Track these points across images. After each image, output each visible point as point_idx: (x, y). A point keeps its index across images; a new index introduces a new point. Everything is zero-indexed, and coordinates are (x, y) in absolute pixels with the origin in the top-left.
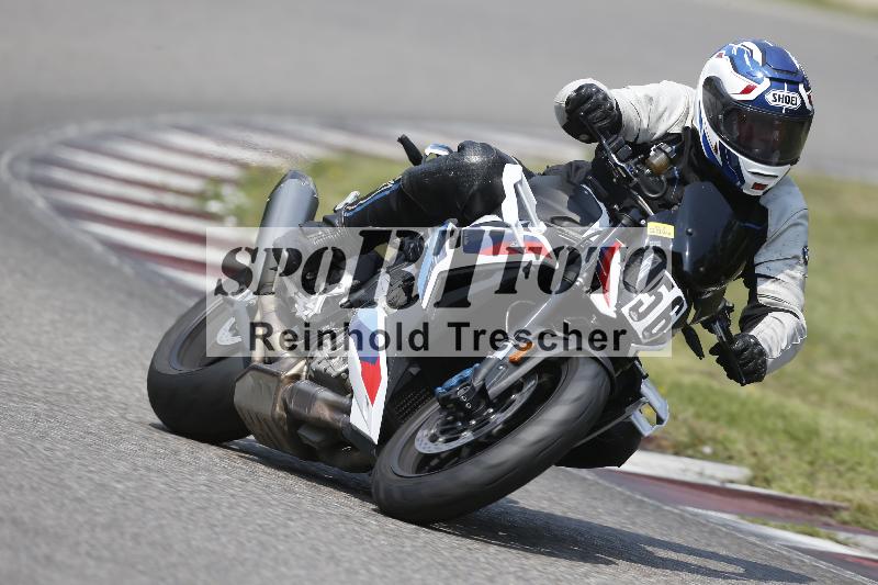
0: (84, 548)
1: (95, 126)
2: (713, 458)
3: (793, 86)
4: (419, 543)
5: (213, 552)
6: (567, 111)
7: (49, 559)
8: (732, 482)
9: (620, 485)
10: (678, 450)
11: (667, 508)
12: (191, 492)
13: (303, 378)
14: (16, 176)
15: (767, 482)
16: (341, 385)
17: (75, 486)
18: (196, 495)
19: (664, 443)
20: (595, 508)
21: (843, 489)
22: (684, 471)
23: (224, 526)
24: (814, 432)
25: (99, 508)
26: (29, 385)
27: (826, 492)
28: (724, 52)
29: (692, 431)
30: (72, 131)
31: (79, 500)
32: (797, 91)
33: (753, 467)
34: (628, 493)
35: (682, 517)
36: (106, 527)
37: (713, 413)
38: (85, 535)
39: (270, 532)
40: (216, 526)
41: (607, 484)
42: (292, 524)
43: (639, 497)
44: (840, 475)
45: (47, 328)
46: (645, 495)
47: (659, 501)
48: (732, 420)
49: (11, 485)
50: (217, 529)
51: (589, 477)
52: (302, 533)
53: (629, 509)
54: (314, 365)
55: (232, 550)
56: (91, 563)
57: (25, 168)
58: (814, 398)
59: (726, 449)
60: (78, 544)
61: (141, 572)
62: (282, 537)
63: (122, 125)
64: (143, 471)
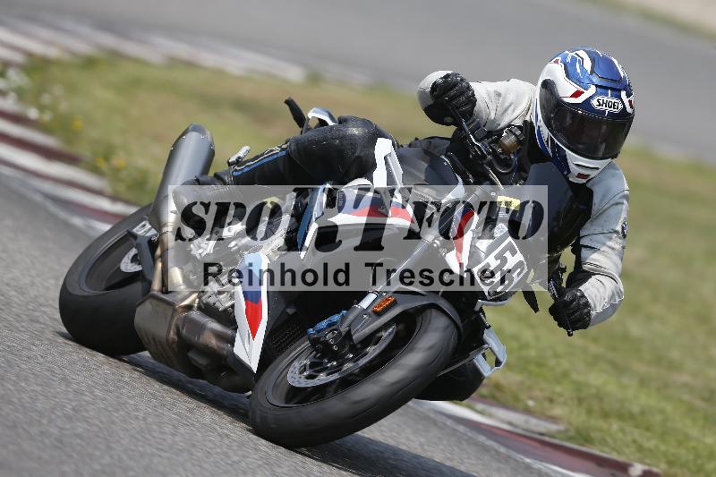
3: (615, 93)
6: (434, 96)
8: (550, 436)
13: (195, 309)
16: (227, 318)
28: (560, 58)
32: (620, 97)
54: (205, 298)
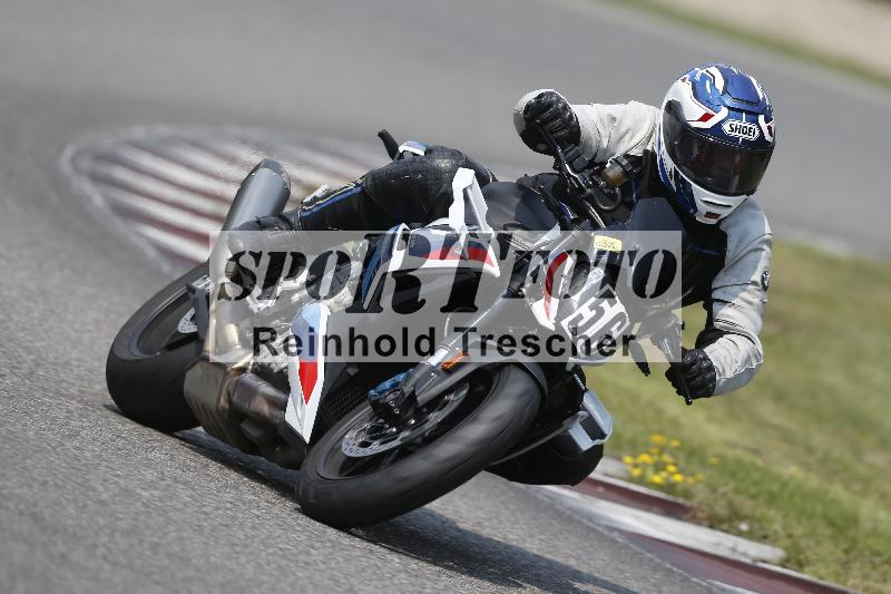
0: (101, 551)
1: (163, 130)
2: (749, 535)
3: (752, 117)
4: (440, 586)
5: (232, 571)
6: (525, 119)
7: (64, 557)
8: (764, 561)
9: (650, 551)
10: (714, 523)
11: (694, 579)
12: (217, 509)
13: (249, 372)
14: (77, 170)
15: (801, 565)
17: (101, 489)
18: (220, 512)
19: (700, 515)
20: (622, 572)
21: (877, 581)
22: (718, 545)
23: (246, 546)
24: (853, 520)
25: (121, 513)
26: (66, 381)
27: (857, 581)
28: (688, 76)
29: (731, 505)
30: (139, 132)
31: (102, 503)
32: (757, 123)
33: (786, 549)
34: (658, 560)
35: (709, 590)
36: (126, 533)
37: (753, 490)
38: (105, 539)
39: (291, 557)
40: (236, 545)
41: (638, 549)
42: (314, 552)
43: (668, 566)
44: (874, 567)
45: (90, 327)
46: (673, 564)
47: (689, 572)
48: (772, 499)
49: (35, 480)
50: (238, 549)
51: (620, 540)
52: (324, 563)
53: (657, 577)
55: (250, 570)
56: (107, 567)
57: (86, 164)
58: (857, 487)
59: (762, 528)
60: (95, 546)
61: (157, 583)
62: (302, 565)
63: (190, 132)
64: (169, 481)
